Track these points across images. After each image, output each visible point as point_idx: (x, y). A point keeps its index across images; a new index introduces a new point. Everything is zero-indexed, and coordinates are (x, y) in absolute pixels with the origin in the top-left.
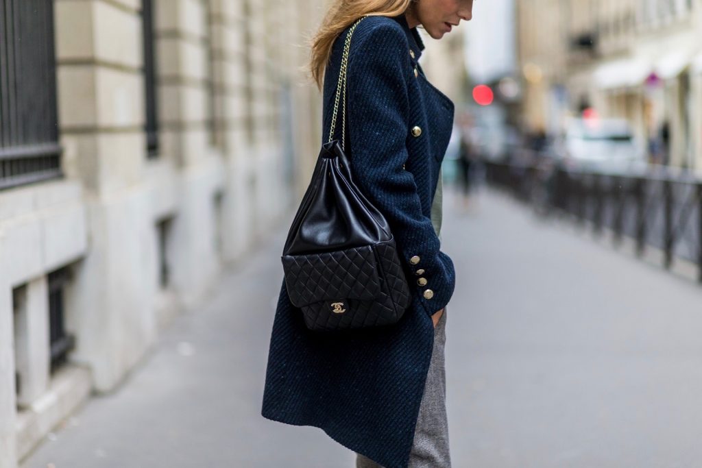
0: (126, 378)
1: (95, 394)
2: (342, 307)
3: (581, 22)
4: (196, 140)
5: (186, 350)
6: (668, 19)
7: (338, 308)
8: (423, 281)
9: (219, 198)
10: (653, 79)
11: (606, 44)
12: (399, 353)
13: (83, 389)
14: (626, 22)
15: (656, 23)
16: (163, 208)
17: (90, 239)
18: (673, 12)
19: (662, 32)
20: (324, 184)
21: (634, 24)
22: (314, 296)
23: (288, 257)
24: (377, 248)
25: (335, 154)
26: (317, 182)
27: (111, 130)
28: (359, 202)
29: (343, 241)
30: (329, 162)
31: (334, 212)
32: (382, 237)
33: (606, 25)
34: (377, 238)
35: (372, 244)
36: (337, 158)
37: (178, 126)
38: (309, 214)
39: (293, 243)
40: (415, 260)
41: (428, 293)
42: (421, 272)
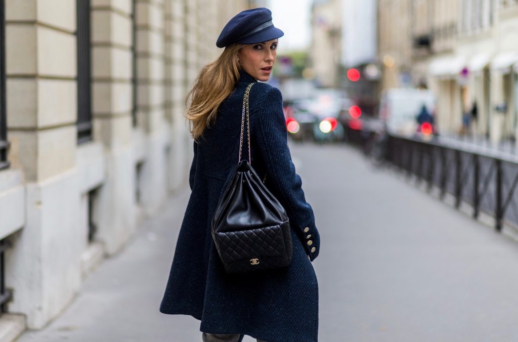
0: (122, 249)
1: (107, 256)
2: (257, 261)
3: (421, 28)
4: (122, 125)
6: (478, 31)
7: (255, 261)
8: (310, 243)
10: (465, 72)
11: (438, 45)
12: (301, 275)
14: (450, 30)
15: (470, 33)
18: (481, 26)
19: (474, 39)
20: (241, 188)
21: (456, 33)
22: (240, 256)
23: (220, 233)
24: (282, 226)
25: (247, 169)
26: (235, 186)
27: (119, 115)
28: (268, 199)
29: (260, 222)
30: (244, 174)
31: (249, 205)
32: (283, 218)
33: (439, 31)
34: (281, 220)
35: (279, 224)
36: (249, 172)
37: (147, 109)
38: (232, 206)
39: (221, 225)
40: (307, 230)
41: (313, 249)
42: (309, 236)
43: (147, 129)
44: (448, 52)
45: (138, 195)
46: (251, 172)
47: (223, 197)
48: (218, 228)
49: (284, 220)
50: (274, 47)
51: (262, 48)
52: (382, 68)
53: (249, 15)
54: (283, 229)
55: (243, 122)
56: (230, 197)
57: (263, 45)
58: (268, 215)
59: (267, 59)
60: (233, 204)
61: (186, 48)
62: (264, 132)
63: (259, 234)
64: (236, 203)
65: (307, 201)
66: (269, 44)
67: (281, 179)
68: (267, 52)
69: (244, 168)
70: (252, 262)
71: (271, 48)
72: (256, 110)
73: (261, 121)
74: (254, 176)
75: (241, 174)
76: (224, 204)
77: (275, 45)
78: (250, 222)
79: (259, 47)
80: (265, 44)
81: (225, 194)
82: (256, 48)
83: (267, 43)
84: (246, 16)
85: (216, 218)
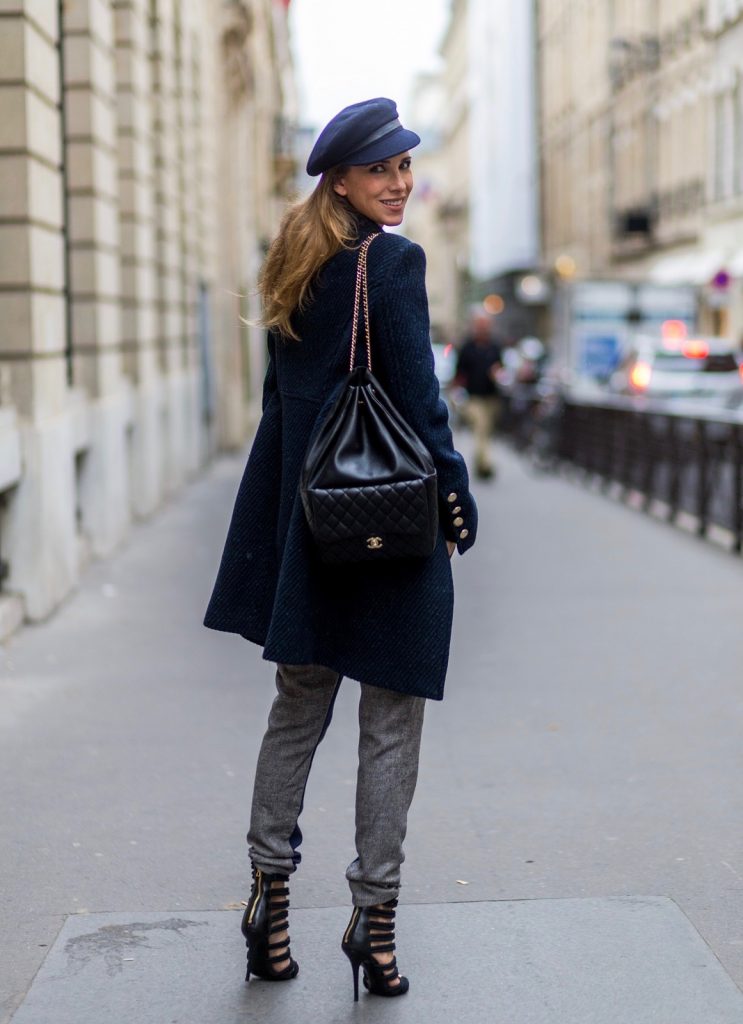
0: (55, 611)
1: (27, 622)
2: (379, 542)
3: (631, 195)
4: (110, 365)
5: (109, 591)
7: (375, 542)
8: (458, 521)
9: (130, 432)
10: (722, 279)
11: (665, 230)
13: (18, 616)
14: (691, 195)
16: (80, 442)
17: (23, 466)
20: (354, 413)
21: (703, 203)
22: (349, 531)
23: (317, 491)
24: (427, 482)
25: (366, 382)
26: (344, 411)
27: (42, 356)
28: (402, 434)
29: (386, 474)
30: (360, 390)
31: (366, 444)
32: (428, 468)
33: (668, 197)
34: (423, 470)
35: (421, 478)
36: (369, 386)
37: (93, 350)
38: (339, 445)
39: (317, 476)
40: (452, 497)
41: (464, 533)
42: (457, 509)
43: (94, 391)
44: (687, 241)
45: (79, 515)
46: (373, 387)
47: (322, 429)
48: (315, 481)
49: (430, 472)
50: (406, 165)
51: (385, 170)
52: (552, 279)
53: (356, 115)
54: (427, 487)
55: (357, 300)
56: (336, 430)
57: (384, 164)
58: (400, 460)
59: (394, 188)
60: (341, 441)
61: (160, 236)
62: (390, 320)
63: (385, 494)
64: (345, 440)
65: (455, 449)
66: (396, 162)
67: (412, 406)
68: (394, 177)
69: (361, 379)
70: (369, 543)
71: (401, 167)
72: (379, 281)
73: (386, 301)
74: (377, 394)
75: (355, 390)
76: (324, 441)
77: (407, 161)
78: (371, 474)
79: (380, 169)
80: (389, 162)
81: (324, 425)
82: (374, 170)
83: (391, 160)
84: (351, 118)
85: (309, 463)
